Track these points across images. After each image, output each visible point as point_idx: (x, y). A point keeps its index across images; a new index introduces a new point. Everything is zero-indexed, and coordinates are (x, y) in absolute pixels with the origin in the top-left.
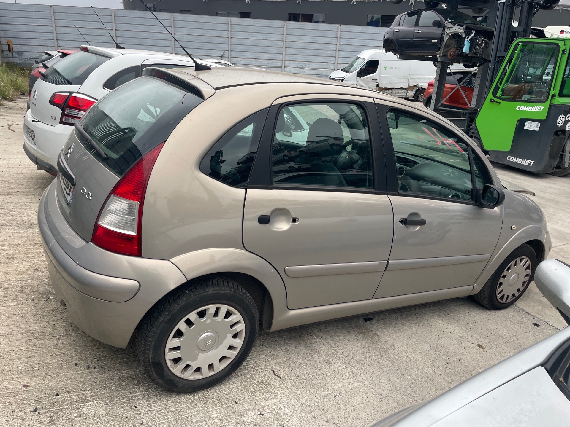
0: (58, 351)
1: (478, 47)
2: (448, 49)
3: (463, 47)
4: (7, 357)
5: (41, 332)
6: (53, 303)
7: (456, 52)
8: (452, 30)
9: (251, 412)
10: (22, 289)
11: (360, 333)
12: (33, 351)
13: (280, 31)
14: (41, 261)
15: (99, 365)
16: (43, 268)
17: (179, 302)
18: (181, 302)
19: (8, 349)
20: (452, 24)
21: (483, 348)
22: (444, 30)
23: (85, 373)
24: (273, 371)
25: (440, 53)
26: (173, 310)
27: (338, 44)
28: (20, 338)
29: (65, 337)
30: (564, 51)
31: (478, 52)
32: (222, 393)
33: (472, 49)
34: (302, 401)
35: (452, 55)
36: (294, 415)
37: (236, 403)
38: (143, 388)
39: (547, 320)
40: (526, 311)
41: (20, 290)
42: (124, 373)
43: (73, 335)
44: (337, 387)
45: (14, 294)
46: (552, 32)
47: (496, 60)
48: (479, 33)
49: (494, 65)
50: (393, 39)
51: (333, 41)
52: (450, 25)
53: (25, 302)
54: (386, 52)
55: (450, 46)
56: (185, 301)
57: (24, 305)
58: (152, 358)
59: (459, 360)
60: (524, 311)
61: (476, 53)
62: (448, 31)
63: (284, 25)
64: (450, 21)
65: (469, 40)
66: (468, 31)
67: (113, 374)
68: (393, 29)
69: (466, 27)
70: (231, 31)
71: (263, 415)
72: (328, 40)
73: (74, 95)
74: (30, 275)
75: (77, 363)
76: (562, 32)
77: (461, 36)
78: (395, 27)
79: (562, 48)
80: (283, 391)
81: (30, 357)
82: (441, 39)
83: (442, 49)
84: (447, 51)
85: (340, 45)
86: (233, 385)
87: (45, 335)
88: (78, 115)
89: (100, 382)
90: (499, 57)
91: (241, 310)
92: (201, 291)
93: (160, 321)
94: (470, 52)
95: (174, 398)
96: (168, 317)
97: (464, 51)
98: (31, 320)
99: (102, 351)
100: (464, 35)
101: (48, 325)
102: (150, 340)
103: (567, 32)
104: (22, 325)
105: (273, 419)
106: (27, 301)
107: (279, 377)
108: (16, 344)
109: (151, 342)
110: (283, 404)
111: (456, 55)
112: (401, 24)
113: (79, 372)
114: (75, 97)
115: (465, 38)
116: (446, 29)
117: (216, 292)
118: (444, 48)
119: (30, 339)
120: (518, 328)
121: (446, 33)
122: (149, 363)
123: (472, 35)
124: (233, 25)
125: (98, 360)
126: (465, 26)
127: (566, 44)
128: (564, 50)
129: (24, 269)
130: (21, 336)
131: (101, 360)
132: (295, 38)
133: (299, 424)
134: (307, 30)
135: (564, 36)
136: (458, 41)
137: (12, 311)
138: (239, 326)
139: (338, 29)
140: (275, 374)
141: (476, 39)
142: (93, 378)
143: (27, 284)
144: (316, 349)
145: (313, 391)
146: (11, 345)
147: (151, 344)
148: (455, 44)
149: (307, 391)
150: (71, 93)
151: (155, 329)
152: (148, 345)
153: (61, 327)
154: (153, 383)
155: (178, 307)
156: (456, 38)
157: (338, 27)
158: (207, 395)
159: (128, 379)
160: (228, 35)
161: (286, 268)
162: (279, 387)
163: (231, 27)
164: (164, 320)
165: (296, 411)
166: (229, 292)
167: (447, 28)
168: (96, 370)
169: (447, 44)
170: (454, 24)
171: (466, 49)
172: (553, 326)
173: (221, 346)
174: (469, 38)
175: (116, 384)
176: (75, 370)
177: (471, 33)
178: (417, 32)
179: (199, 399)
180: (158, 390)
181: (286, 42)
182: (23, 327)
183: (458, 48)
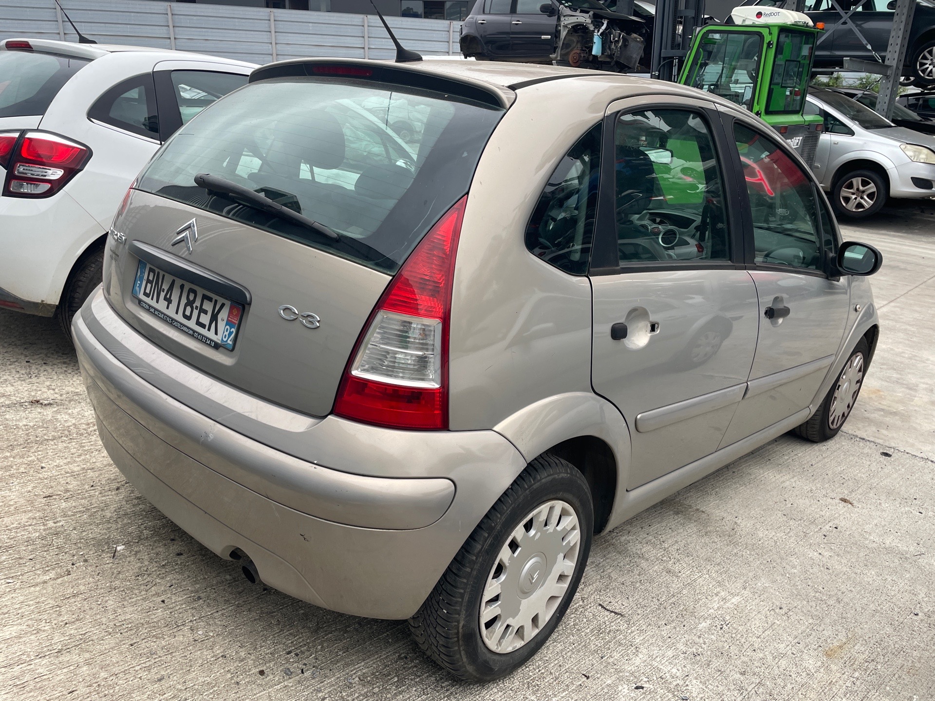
0: (208, 655)
1: (613, 46)
2: (567, 51)
3: (592, 47)
4: (111, 691)
5: (148, 623)
6: (132, 558)
7: (582, 55)
8: (573, 20)
9: (620, 688)
10: (46, 542)
11: (677, 513)
12: (156, 665)
13: (264, 25)
14: (46, 479)
15: (305, 664)
16: (60, 493)
17: (503, 509)
18: (505, 508)
19: (102, 674)
20: (570, 9)
21: (850, 503)
22: (559, 19)
23: (292, 686)
24: (600, 605)
25: (557, 57)
26: (495, 525)
27: (366, 48)
28: (111, 646)
29: (202, 623)
30: (769, 44)
31: (614, 54)
32: (553, 665)
33: (605, 50)
34: (682, 647)
35: (575, 59)
36: (688, 676)
37: (588, 678)
38: (415, 689)
39: (893, 445)
40: (859, 436)
41: (44, 546)
42: (362, 668)
43: (216, 615)
44: (712, 611)
45: (37, 555)
46: (744, 16)
47: (660, 64)
48: (615, 23)
49: (659, 72)
50: (477, 35)
51: (358, 42)
52: (568, 11)
53: (73, 568)
54: (466, 58)
55: (570, 46)
56: (512, 504)
57: (73, 575)
58: (463, 626)
59: (836, 528)
60: (857, 436)
61: (611, 56)
62: (565, 21)
63: (270, 16)
64: (566, 4)
65: (600, 35)
66: (597, 20)
67: (344, 675)
68: (475, 19)
69: (594, 14)
70: (174, 27)
71: (642, 688)
72: (349, 41)
73: (29, 135)
74: (45, 510)
75: (261, 669)
76: (759, 15)
77: (587, 28)
78: (476, 17)
79: (767, 39)
80: (642, 638)
81: (160, 680)
82: (556, 34)
83: (559, 51)
84: (568, 54)
85: (370, 50)
86: (560, 647)
87: (159, 627)
88: (45, 176)
89: (330, 696)
90: (665, 58)
91: (577, 504)
92: (530, 481)
93: (476, 551)
94: (602, 54)
95: (480, 693)
96: (489, 541)
97: (594, 53)
98: (110, 602)
99: (291, 634)
100: (591, 28)
101: (151, 605)
102: (460, 593)
103: (766, 15)
104: (98, 617)
105: (662, 691)
106: (73, 564)
107: (619, 614)
108: (114, 660)
109: (462, 596)
110: (658, 659)
111: (582, 59)
112: (487, 10)
113: (278, 687)
114: (30, 140)
115: (594, 31)
116: (562, 19)
117: (550, 478)
118: (562, 49)
119: (135, 641)
120: (868, 463)
121: (562, 24)
122: (458, 637)
123: (604, 27)
124: (176, 16)
125: (297, 655)
126: (591, 13)
127: (771, 33)
128: (770, 42)
129: (22, 501)
130: (110, 641)
131: (302, 652)
132: (291, 38)
133: (705, 689)
134: (310, 25)
135: (762, 21)
136: (582, 36)
137: (57, 593)
138: (573, 535)
139: (363, 21)
140: (608, 610)
141: (610, 33)
142: (312, 693)
143: (51, 531)
144: (637, 553)
145: (684, 626)
146: (103, 663)
147: (463, 600)
148: (578, 42)
149: (675, 628)
150: (23, 132)
151: (468, 570)
152: (457, 602)
153: (182, 605)
154: (426, 675)
155: (503, 519)
156: (579, 31)
157: (363, 19)
158: (531, 674)
159: (377, 678)
160: (169, 33)
161: (639, 417)
162: (632, 632)
163: (172, 19)
164: (482, 548)
165: (685, 667)
166: (566, 475)
167: (564, 16)
168: (307, 674)
169: (565, 42)
170: (574, 9)
171: (596, 50)
172: (907, 453)
173: (549, 577)
174: (600, 32)
175: (363, 692)
176: (266, 684)
177: (600, 24)
178: (517, 24)
179: (523, 685)
180: (443, 685)
181: (277, 46)
182: (104, 620)
183: (584, 48)
